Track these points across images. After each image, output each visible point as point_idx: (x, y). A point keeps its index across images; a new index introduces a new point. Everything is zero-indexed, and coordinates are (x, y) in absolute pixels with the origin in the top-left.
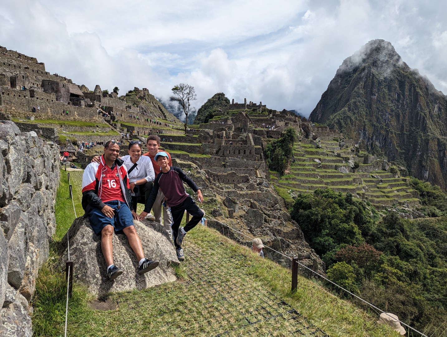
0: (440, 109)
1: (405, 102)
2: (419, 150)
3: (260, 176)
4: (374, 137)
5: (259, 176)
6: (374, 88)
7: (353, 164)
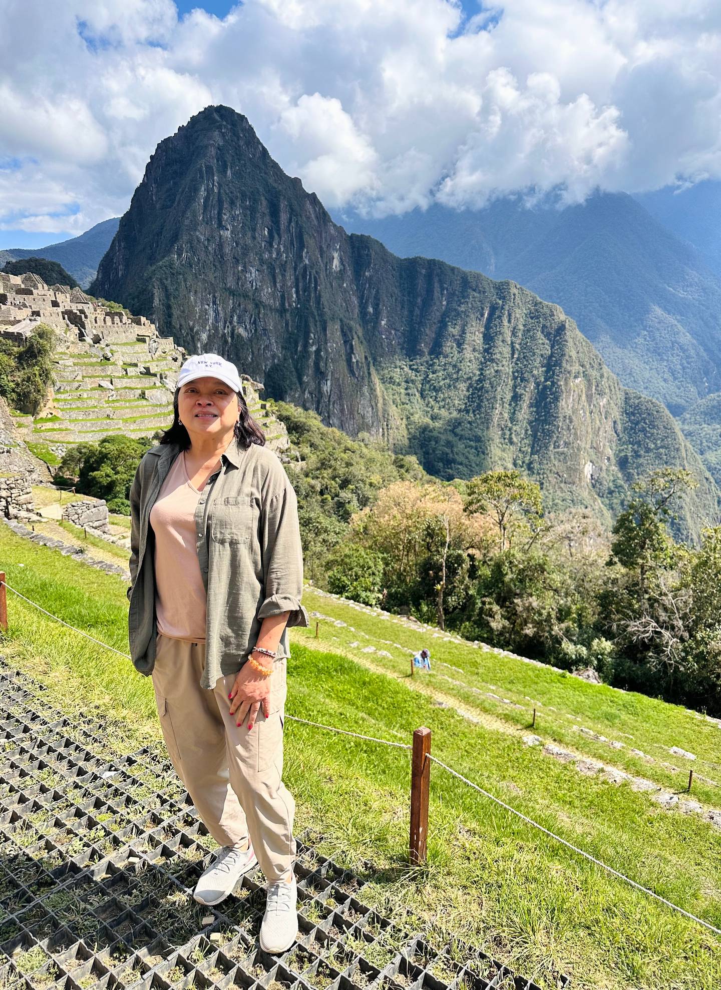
1: (281, 247)
2: (313, 342)
4: (235, 318)
6: (225, 214)
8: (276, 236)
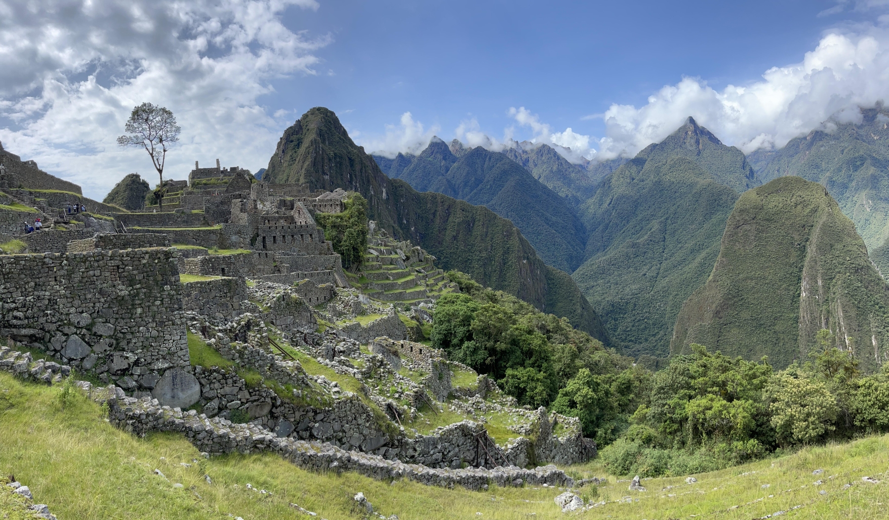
0: (387, 193)
1: (358, 184)
3: (343, 283)
5: (341, 286)
6: (326, 166)
8: (354, 178)
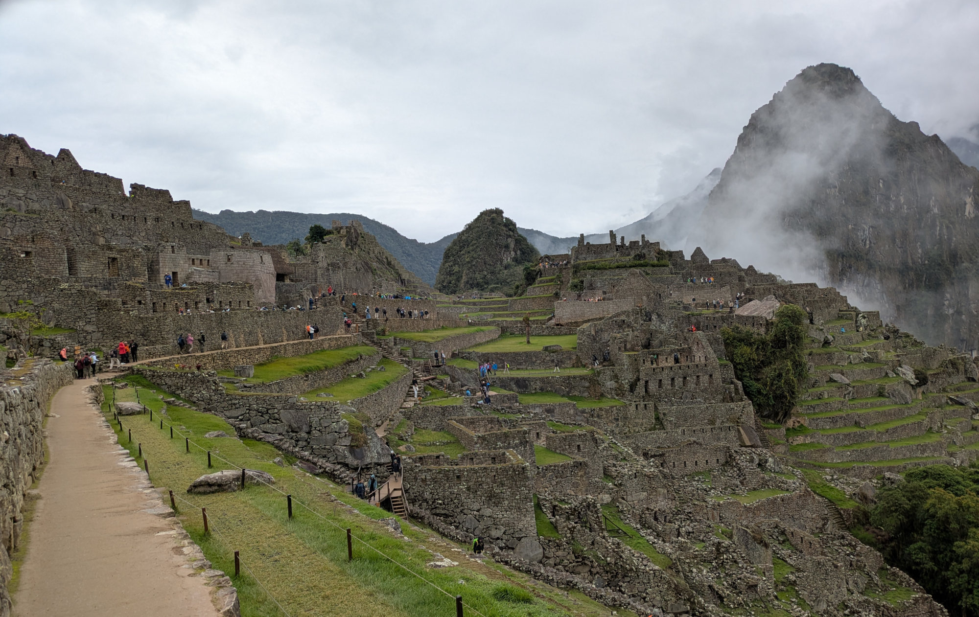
0: (977, 207)
1: (901, 198)
2: (950, 304)
3: (750, 440)
5: (748, 443)
7: (914, 376)
8: (894, 187)
